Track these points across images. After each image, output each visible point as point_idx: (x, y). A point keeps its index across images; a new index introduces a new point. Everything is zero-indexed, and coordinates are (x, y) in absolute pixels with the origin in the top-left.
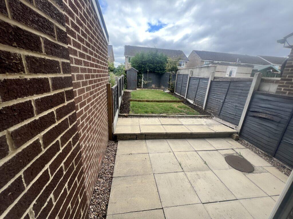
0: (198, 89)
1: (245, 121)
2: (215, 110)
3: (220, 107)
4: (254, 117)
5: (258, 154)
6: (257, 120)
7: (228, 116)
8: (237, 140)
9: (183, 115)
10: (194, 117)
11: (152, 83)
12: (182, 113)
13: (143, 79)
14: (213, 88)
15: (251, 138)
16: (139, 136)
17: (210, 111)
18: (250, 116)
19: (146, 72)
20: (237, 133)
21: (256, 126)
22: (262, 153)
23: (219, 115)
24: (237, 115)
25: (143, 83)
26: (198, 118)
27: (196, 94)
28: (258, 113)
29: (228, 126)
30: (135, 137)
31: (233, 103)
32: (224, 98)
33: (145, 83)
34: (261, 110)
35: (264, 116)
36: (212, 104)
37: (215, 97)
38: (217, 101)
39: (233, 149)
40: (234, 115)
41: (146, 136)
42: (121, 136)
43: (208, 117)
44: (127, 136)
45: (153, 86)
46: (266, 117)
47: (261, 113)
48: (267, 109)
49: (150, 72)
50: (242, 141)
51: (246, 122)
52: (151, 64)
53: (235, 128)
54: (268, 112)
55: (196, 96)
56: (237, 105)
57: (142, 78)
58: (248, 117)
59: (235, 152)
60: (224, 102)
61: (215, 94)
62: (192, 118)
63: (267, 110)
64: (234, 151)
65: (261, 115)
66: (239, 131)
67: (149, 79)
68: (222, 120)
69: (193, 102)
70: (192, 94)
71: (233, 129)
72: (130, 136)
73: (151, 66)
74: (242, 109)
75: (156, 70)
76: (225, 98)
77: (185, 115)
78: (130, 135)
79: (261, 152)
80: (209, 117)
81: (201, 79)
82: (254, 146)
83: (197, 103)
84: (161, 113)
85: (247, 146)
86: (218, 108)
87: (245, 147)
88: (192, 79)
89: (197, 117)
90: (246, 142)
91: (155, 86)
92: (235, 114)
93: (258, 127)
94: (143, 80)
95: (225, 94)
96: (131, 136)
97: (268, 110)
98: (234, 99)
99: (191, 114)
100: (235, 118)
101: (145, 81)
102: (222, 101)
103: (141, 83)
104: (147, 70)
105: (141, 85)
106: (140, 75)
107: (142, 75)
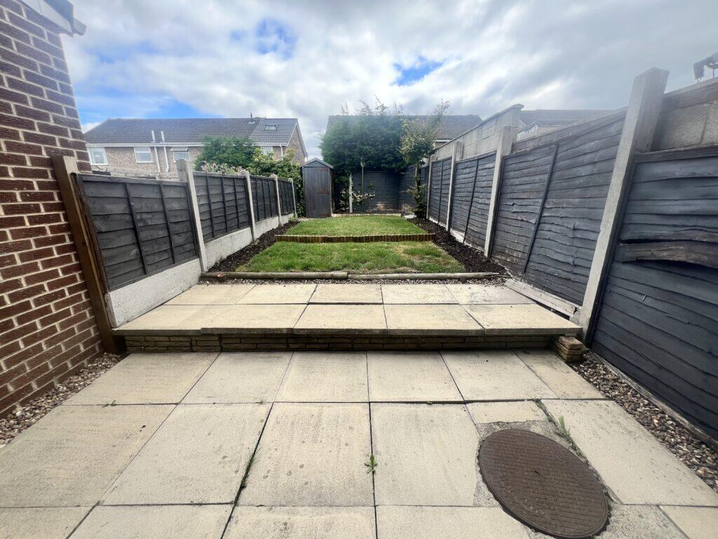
0: (476, 194)
1: (607, 283)
2: (515, 254)
3: (530, 241)
4: (640, 262)
5: (660, 432)
6: (654, 277)
7: (550, 270)
8: (575, 361)
9: (403, 273)
10: (443, 280)
11: (377, 199)
12: (402, 269)
13: (351, 188)
14: (509, 182)
15: (630, 356)
16: (198, 339)
17: (503, 258)
18: (625, 263)
19: (356, 170)
20: (578, 334)
21: (649, 301)
22: (678, 425)
23: (525, 271)
24: (577, 262)
25: (351, 200)
26: (456, 283)
27: (470, 212)
28: (655, 244)
29: (549, 308)
30: (188, 344)
31: (564, 220)
32: (538, 209)
33: (359, 200)
34: (665, 232)
35: (680, 254)
36: (508, 236)
37: (514, 210)
38: (519, 224)
39: (537, 401)
40: (568, 263)
41: (224, 341)
42: (137, 338)
43: (489, 278)
44: (157, 338)
45: (380, 206)
46: (691, 258)
47: (667, 244)
48: (692, 222)
49: (369, 169)
50: (593, 368)
51: (609, 288)
52: (369, 145)
53: (571, 316)
54: (698, 236)
55: (471, 217)
56: (578, 223)
57: (348, 187)
58: (617, 266)
59: (543, 417)
60: (539, 224)
61: (515, 201)
62: (435, 283)
63: (694, 228)
64: (540, 412)
65: (665, 254)
66: (585, 327)
67: (369, 187)
68: (532, 286)
69: (463, 238)
70: (462, 211)
71: (567, 317)
72: (167, 339)
73: (370, 152)
74: (592, 236)
75: (383, 161)
76: (543, 208)
77: (411, 272)
78: (168, 336)
79: (673, 419)
80: (495, 278)
81: (480, 162)
82: (644, 391)
83: (471, 239)
84: (333, 270)
85: (613, 388)
86: (522, 247)
87: (599, 395)
88: (460, 167)
89: (451, 278)
90: (614, 372)
91: (386, 207)
92: (570, 260)
93: (659, 306)
94: (351, 193)
95: (542, 195)
96: (172, 339)
97: (701, 222)
98: (569, 203)
99: (432, 270)
100: (572, 277)
101: (357, 194)
102: (533, 221)
103: (347, 200)
104: (359, 163)
105: (349, 206)
106: (344, 178)
107: (348, 178)
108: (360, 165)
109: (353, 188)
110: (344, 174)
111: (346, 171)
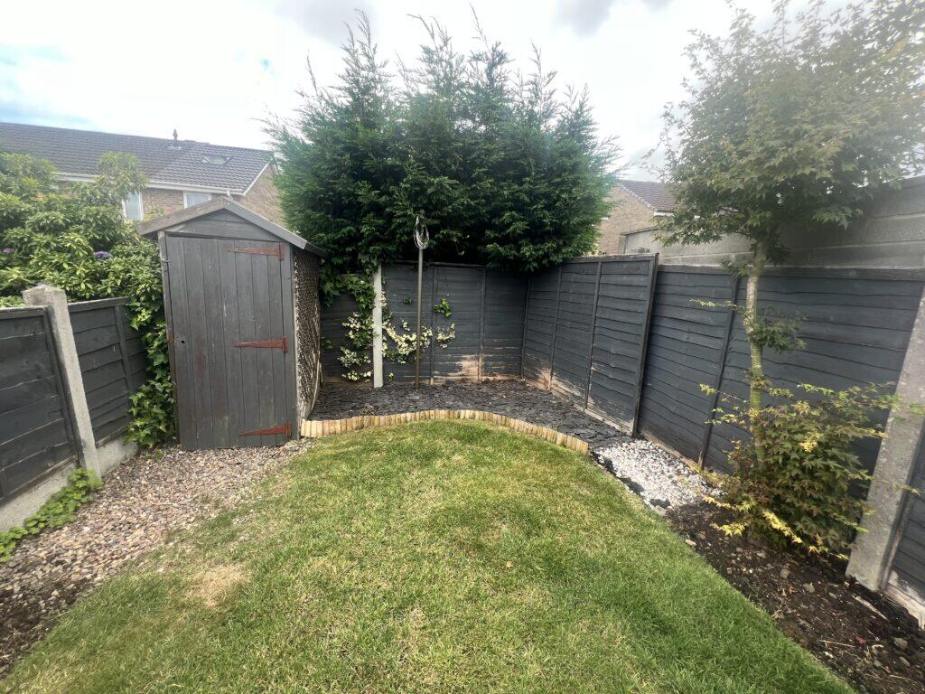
11: (460, 347)
13: (377, 311)
19: (400, 257)
45: (471, 367)
52: (448, 173)
67: (436, 310)
91: (485, 370)
103: (365, 348)
104: (411, 233)
105: (371, 367)
106: (354, 281)
107: (370, 280)
108: (412, 242)
109: (385, 312)
110: (357, 268)
111: (364, 259)
